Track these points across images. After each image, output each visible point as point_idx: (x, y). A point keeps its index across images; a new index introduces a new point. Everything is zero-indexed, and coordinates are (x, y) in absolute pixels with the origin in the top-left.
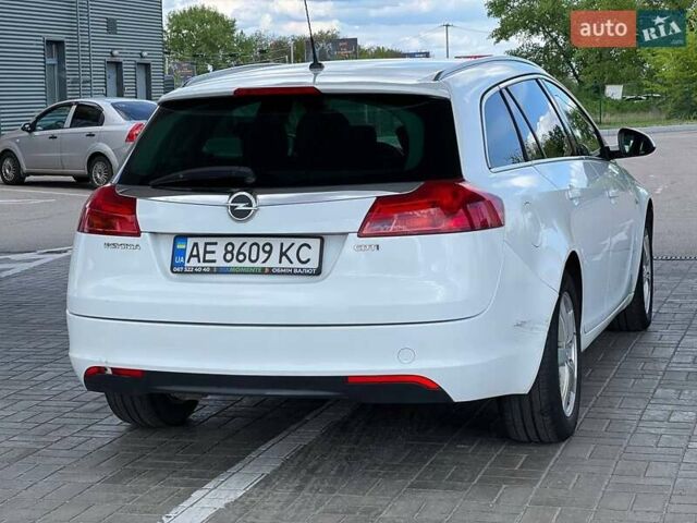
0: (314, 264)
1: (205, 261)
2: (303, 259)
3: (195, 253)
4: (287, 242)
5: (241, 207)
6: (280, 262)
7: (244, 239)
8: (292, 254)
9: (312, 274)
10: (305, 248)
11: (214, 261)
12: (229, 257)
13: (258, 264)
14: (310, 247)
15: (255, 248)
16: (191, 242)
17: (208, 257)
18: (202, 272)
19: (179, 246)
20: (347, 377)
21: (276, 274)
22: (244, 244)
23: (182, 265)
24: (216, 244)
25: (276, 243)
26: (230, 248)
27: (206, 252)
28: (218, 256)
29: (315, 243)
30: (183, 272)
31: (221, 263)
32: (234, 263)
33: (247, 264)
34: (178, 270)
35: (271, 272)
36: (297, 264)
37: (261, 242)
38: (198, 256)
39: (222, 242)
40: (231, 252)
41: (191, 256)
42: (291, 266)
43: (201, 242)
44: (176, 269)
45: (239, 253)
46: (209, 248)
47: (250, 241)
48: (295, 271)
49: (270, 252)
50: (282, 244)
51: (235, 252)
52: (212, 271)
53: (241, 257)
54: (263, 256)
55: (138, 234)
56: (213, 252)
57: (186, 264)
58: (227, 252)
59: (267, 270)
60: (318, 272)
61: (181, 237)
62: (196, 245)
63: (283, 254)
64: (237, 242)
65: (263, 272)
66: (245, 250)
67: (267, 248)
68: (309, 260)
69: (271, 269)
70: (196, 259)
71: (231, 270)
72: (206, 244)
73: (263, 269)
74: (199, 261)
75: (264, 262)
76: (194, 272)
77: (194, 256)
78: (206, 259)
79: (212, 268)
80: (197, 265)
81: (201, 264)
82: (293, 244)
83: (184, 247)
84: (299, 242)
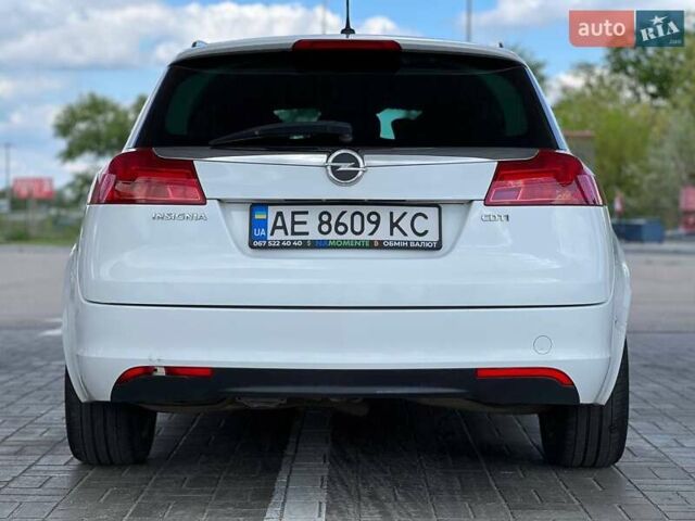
0: (432, 237)
1: (293, 233)
2: (420, 232)
3: (279, 223)
4: (397, 212)
5: (345, 167)
6: (392, 234)
7: (344, 208)
8: (405, 224)
9: (433, 249)
10: (419, 218)
11: (307, 234)
12: (325, 228)
13: (365, 237)
14: (426, 217)
15: (357, 218)
16: (272, 211)
17: (298, 228)
18: (292, 247)
19: (257, 217)
20: (476, 371)
21: (388, 248)
22: (343, 213)
23: (264, 238)
24: (306, 213)
25: (384, 212)
26: (325, 218)
27: (294, 223)
28: (311, 227)
29: (432, 212)
30: (266, 247)
31: (315, 235)
32: (333, 236)
33: (349, 236)
34: (259, 244)
35: (381, 246)
36: (412, 237)
37: (366, 210)
38: (284, 227)
39: (315, 211)
40: (328, 223)
41: (275, 227)
42: (405, 238)
43: (287, 211)
44: (256, 243)
45: (338, 224)
46: (298, 218)
47: (351, 209)
48: (412, 245)
49: (377, 223)
50: (391, 214)
51: (333, 223)
52: (305, 246)
53: (341, 229)
54: (369, 227)
55: (203, 201)
56: (305, 223)
57: (269, 238)
58: (322, 223)
59: (376, 244)
60: (438, 246)
61: (258, 205)
62: (280, 214)
63: (394, 225)
64: (335, 211)
65: (371, 245)
66: (346, 219)
67: (374, 218)
68: (426, 232)
69: (381, 242)
70: (282, 231)
71: (330, 244)
72: (294, 213)
73: (372, 242)
74: (286, 234)
75: (371, 234)
76: (281, 247)
77: (279, 228)
78: (296, 230)
79: (304, 242)
80: (284, 238)
81: (290, 237)
82: (405, 214)
83: (264, 217)
84: (412, 211)
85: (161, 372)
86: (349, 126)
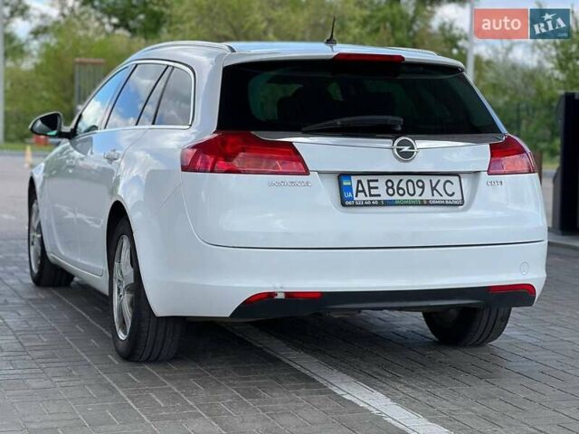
0: (457, 197)
1: (371, 195)
2: (450, 193)
3: (360, 188)
4: (435, 179)
5: (406, 149)
6: (433, 195)
7: (401, 177)
8: (440, 187)
9: (459, 205)
10: (448, 184)
11: (379, 195)
13: (416, 197)
14: (452, 183)
15: (410, 184)
16: (354, 180)
17: (373, 192)
18: (372, 205)
19: (345, 183)
20: (489, 287)
21: (433, 205)
22: (401, 180)
23: (352, 199)
24: (377, 181)
25: (426, 179)
26: (390, 184)
27: (370, 188)
28: (381, 191)
29: (455, 179)
30: (355, 205)
31: (385, 197)
32: (396, 197)
33: (407, 197)
34: (350, 203)
35: (427, 203)
36: (446, 197)
37: (415, 178)
38: (363, 191)
39: (382, 180)
40: (392, 187)
41: (358, 191)
42: (442, 198)
43: (364, 179)
44: (347, 203)
45: (399, 188)
46: (372, 184)
47: (406, 178)
48: (447, 202)
49: (423, 187)
50: (431, 181)
51: (395, 187)
52: (380, 204)
53: (401, 192)
54: (419, 191)
55: (307, 172)
56: (377, 188)
57: (355, 199)
58: (388, 188)
59: (425, 202)
60: (462, 203)
61: (343, 176)
62: (359, 182)
63: (433, 189)
64: (396, 179)
65: (422, 203)
66: (403, 185)
67: (420, 184)
68: (453, 193)
69: (428, 201)
70: (363, 194)
71: (396, 202)
72: (369, 181)
73: (422, 201)
74: (366, 196)
75: (420, 195)
76: (364, 205)
77: (361, 191)
78: (372, 193)
79: (379, 201)
80: (365, 199)
81: (369, 198)
82: (439, 181)
83: (349, 184)
84: (443, 179)
85: (281, 296)
86: (402, 120)
